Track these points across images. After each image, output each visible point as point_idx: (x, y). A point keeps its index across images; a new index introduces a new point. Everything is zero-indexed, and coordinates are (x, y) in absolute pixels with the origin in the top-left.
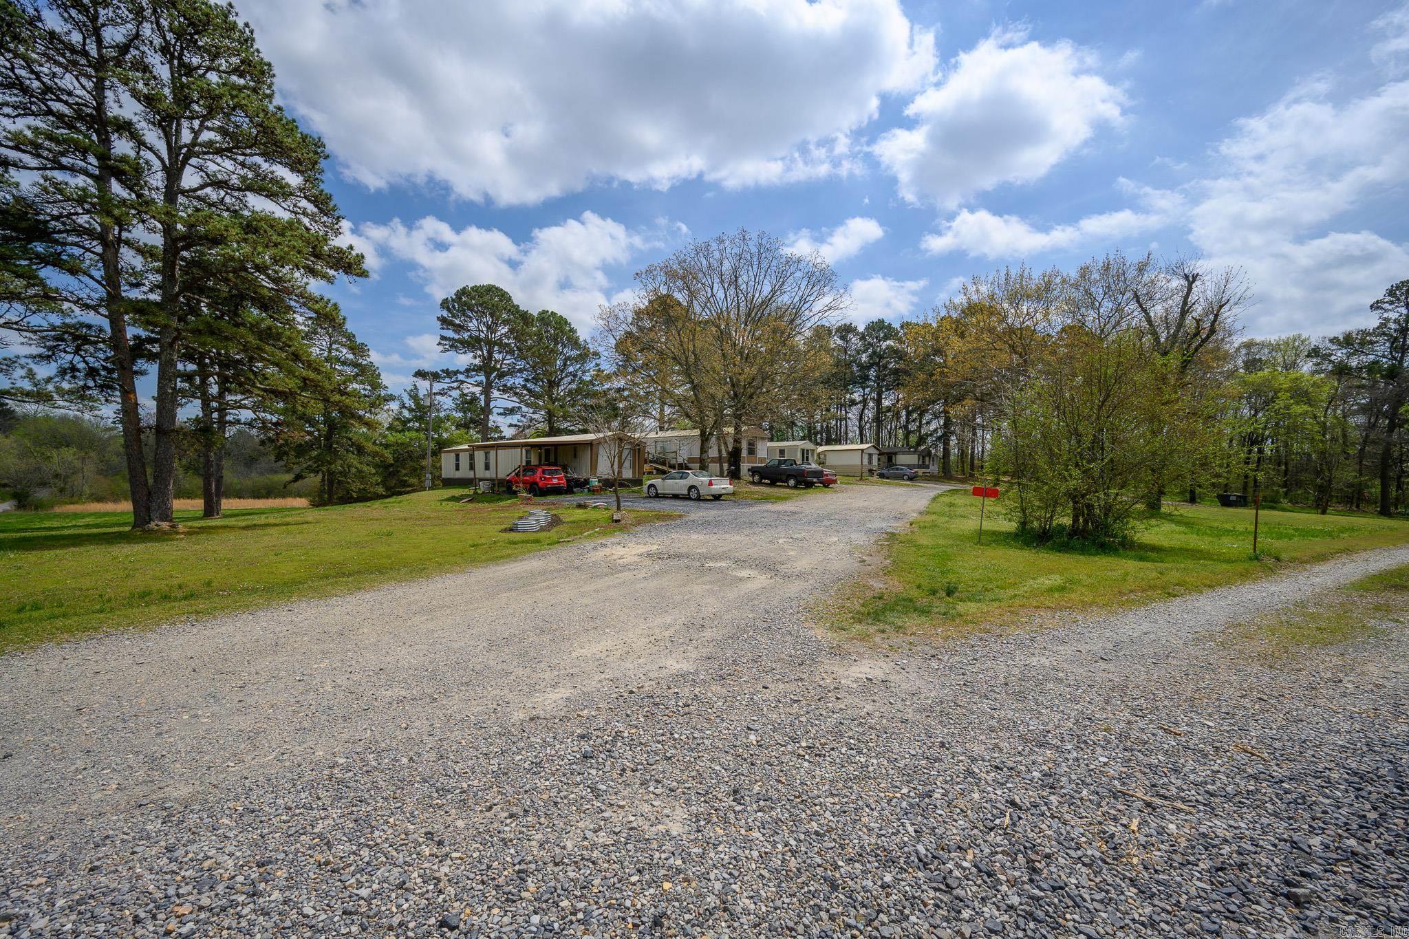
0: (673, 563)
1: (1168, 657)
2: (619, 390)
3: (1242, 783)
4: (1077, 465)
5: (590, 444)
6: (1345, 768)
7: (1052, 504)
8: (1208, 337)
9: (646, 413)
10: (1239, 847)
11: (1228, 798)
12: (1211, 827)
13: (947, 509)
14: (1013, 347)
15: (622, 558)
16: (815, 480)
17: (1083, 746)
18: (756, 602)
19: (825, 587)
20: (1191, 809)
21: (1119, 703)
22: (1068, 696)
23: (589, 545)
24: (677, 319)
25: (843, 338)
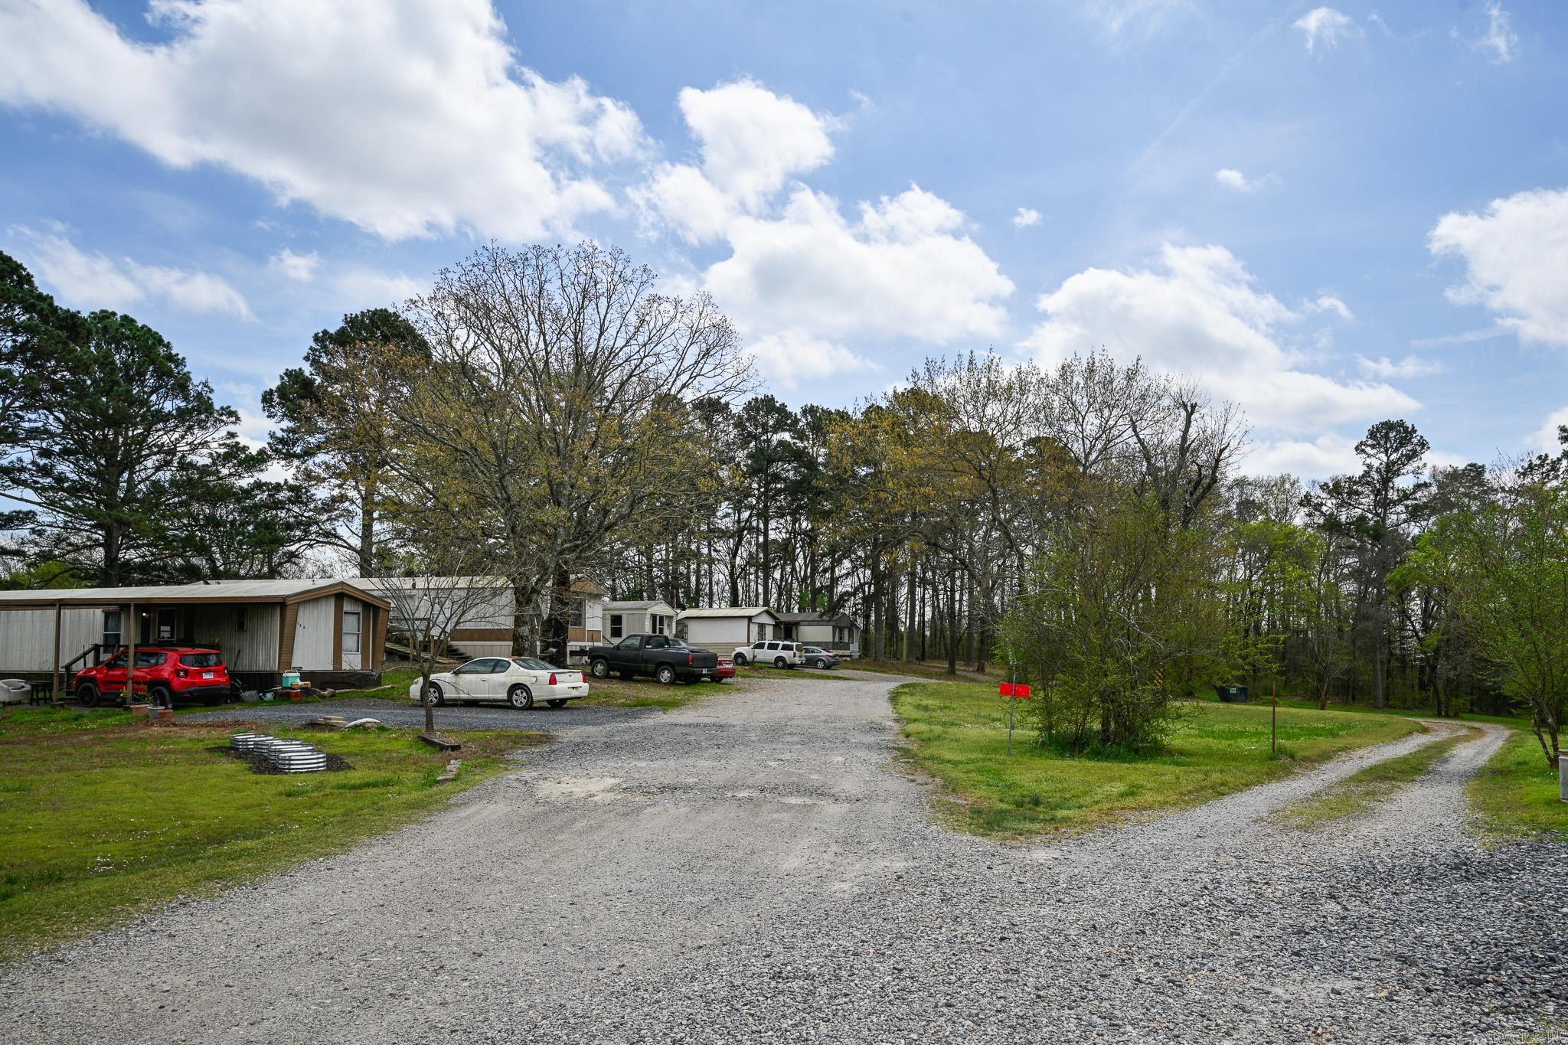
5: (280, 605)
8: (1210, 487)
16: (705, 672)
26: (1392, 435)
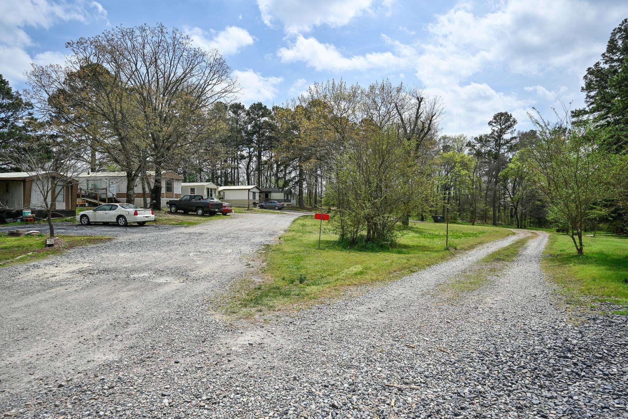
0: (103, 276)
1: (410, 305)
2: (52, 137)
3: (439, 368)
4: (369, 201)
5: (23, 180)
6: (478, 351)
7: (357, 223)
8: (427, 132)
9: (78, 157)
10: (437, 402)
11: (433, 377)
12: (426, 395)
13: (301, 228)
14: (336, 129)
15: (54, 276)
16: (217, 210)
17: (370, 363)
18: (171, 301)
19: (222, 285)
20: (419, 387)
21: (387, 335)
22: (363, 336)
23: (21, 267)
24: (107, 84)
25: (234, 112)
26: (502, 118)
